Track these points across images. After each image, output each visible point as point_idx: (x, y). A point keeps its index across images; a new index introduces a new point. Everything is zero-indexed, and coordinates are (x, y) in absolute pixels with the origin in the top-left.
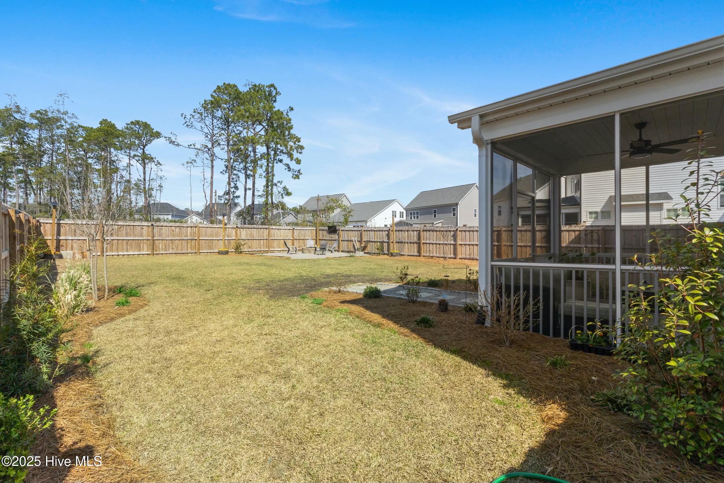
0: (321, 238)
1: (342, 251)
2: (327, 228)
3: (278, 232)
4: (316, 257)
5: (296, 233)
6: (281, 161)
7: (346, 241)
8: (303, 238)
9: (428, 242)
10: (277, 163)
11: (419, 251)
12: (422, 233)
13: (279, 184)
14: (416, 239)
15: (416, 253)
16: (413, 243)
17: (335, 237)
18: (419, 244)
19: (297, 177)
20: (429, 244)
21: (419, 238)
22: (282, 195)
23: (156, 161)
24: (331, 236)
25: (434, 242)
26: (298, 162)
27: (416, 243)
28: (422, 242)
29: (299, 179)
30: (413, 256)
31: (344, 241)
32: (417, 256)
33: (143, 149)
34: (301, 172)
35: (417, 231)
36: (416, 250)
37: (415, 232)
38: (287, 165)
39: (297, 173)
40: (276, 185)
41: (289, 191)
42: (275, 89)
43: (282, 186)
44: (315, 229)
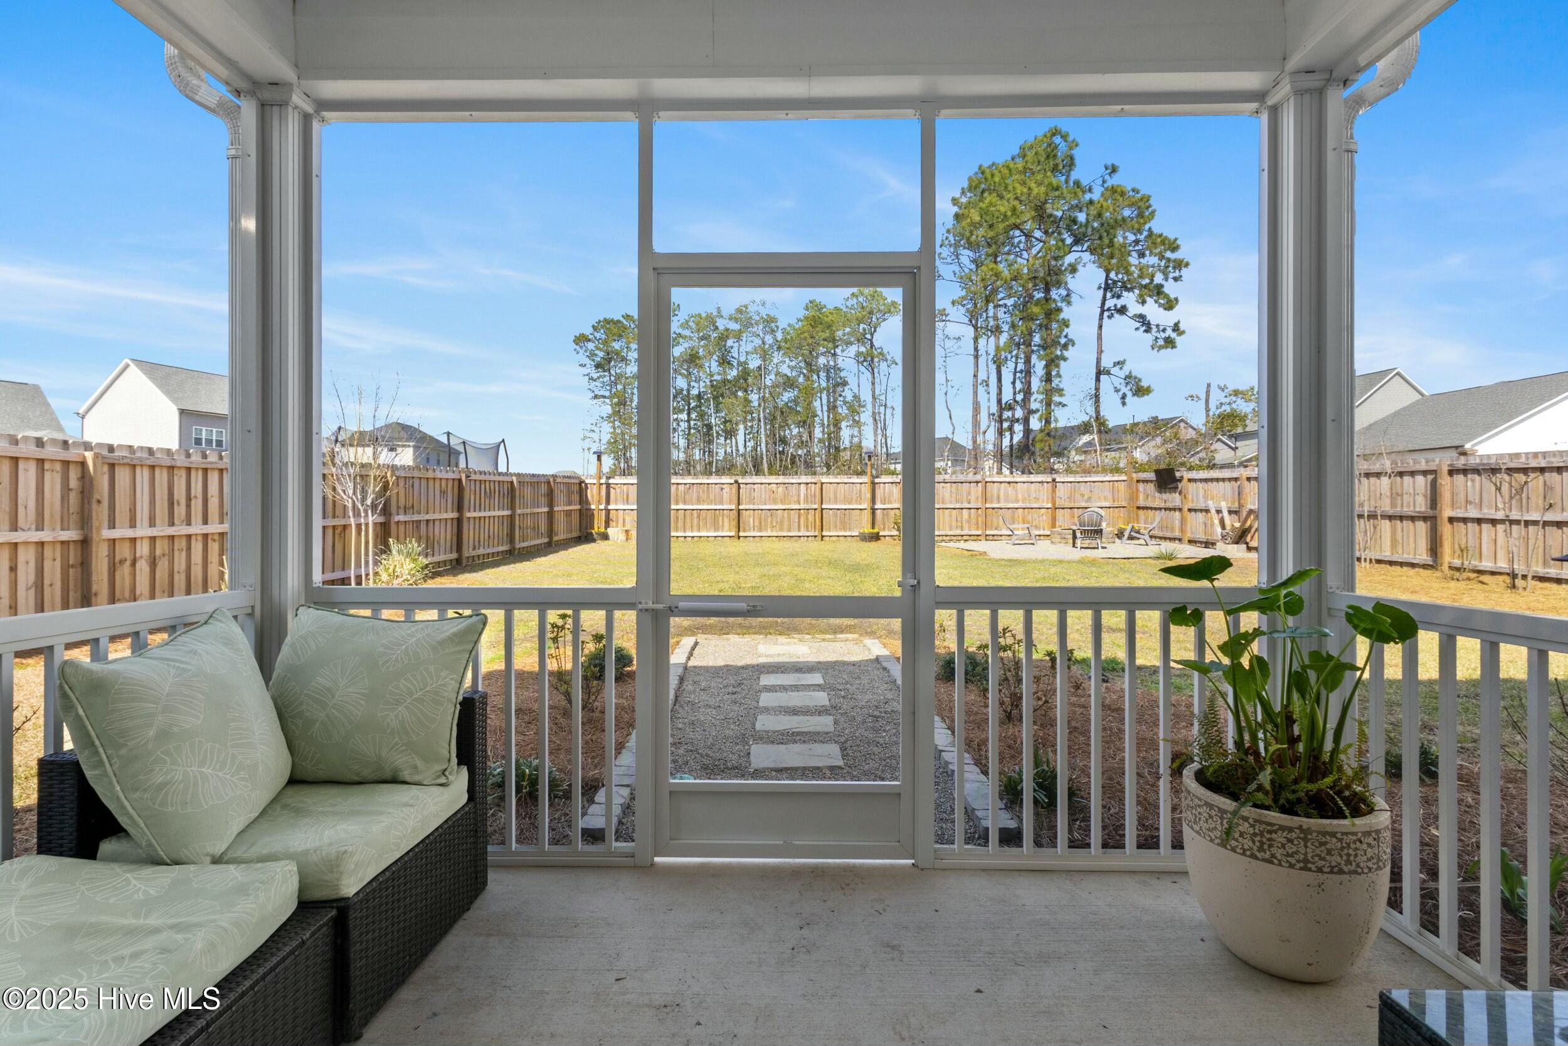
0: (1141, 503)
1: (1190, 542)
2: (1152, 476)
3: (1010, 489)
4: (1077, 554)
5: (1062, 490)
6: (1122, 310)
7: (1201, 511)
8: (1084, 504)
9: (1473, 513)
10: (1110, 317)
11: (1434, 549)
12: (1445, 481)
13: (1115, 370)
14: (1421, 505)
15: (1424, 557)
16: (1413, 519)
17: (1174, 499)
18: (1431, 519)
19: (1170, 343)
20: (1479, 521)
21: (1434, 500)
22: (1124, 397)
23: (889, 358)
24: (1165, 496)
25: (1500, 515)
26: (1170, 305)
27: (1425, 519)
28: (1448, 512)
29: (1174, 347)
30: (1413, 565)
31: (1195, 510)
32: (1425, 566)
33: (871, 340)
34: (1182, 327)
35: (1425, 473)
36: (1423, 544)
37: (1420, 479)
38: (1142, 319)
39: (1169, 333)
40: (1108, 373)
41: (1144, 384)
43: (1122, 374)
44: (1125, 478)
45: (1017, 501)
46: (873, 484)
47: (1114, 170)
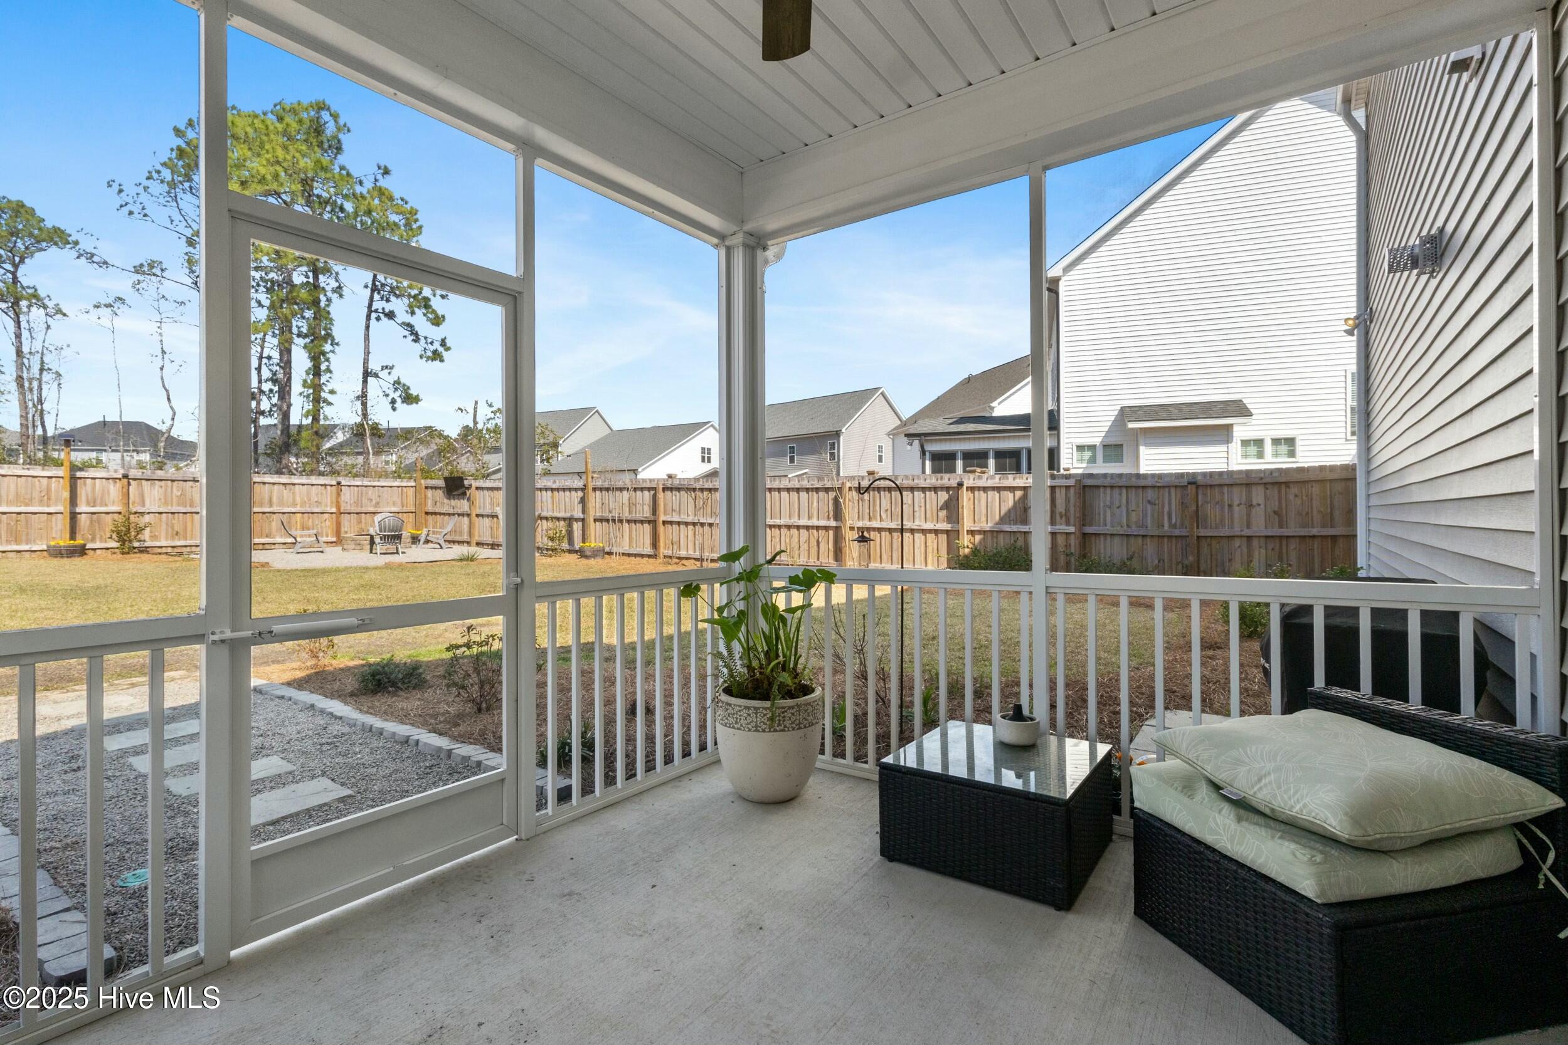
0: (430, 509)
1: (478, 544)
2: (441, 483)
3: (285, 492)
4: (374, 559)
5: (347, 496)
6: (391, 315)
7: (488, 516)
8: (371, 509)
9: (676, 518)
10: (378, 319)
11: (655, 544)
12: (661, 495)
13: (384, 374)
14: (647, 513)
15: (648, 550)
16: (642, 522)
17: (462, 505)
18: (653, 522)
19: (436, 356)
20: (679, 523)
21: (654, 511)
22: (393, 402)
23: (50, 304)
24: (453, 502)
25: (690, 519)
26: (437, 321)
27: (649, 522)
28: (662, 518)
29: (442, 361)
30: (642, 556)
31: (482, 516)
32: (649, 556)
33: (14, 274)
34: (449, 343)
35: (649, 489)
36: (648, 541)
37: (646, 493)
38: (409, 326)
39: (437, 346)
40: (376, 376)
41: (413, 392)
42: (335, 117)
43: (392, 379)
44: (413, 484)
45: (294, 505)
46: (74, 480)
47: (386, 172)
